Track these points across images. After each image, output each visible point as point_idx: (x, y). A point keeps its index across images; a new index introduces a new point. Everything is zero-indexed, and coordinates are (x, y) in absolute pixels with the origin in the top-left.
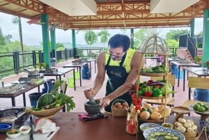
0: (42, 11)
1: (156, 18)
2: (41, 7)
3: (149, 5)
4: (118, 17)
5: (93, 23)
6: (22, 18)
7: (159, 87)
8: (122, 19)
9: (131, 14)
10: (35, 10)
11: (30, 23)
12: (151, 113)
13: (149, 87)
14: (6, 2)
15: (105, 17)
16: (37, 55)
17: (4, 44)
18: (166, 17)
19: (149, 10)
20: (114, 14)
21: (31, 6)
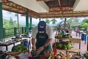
0: (26, 11)
1: (76, 13)
2: (26, 9)
3: (73, 8)
4: (59, 13)
5: (48, 16)
6: (19, 14)
7: (66, 44)
8: (61, 14)
9: (65, 12)
10: (23, 11)
11: (22, 16)
12: (61, 57)
13: (61, 45)
14: (11, 8)
15: (53, 13)
16: (24, 29)
17: (13, 24)
18: (81, 13)
19: (73, 10)
20: (57, 12)
21: (22, 9)
